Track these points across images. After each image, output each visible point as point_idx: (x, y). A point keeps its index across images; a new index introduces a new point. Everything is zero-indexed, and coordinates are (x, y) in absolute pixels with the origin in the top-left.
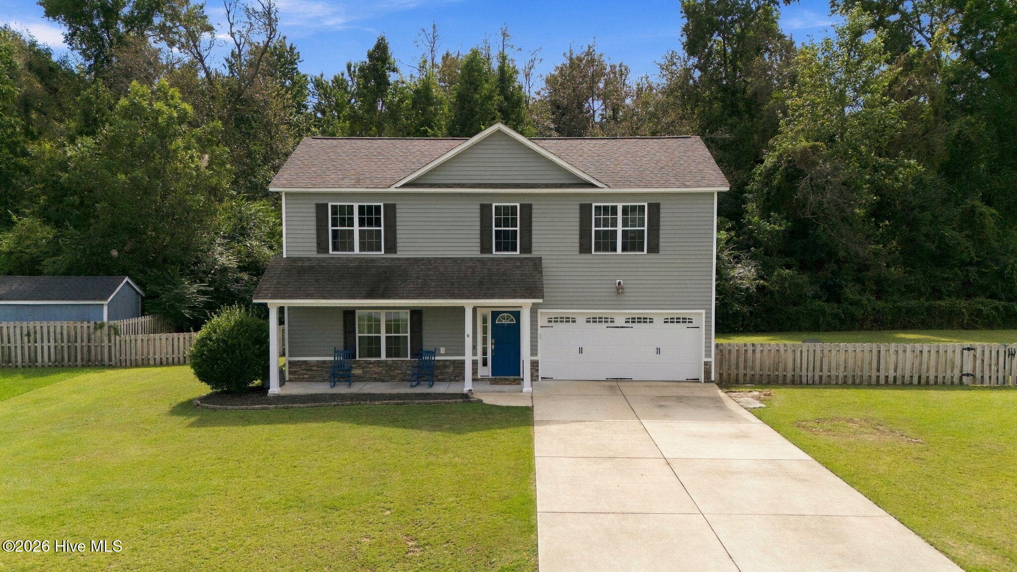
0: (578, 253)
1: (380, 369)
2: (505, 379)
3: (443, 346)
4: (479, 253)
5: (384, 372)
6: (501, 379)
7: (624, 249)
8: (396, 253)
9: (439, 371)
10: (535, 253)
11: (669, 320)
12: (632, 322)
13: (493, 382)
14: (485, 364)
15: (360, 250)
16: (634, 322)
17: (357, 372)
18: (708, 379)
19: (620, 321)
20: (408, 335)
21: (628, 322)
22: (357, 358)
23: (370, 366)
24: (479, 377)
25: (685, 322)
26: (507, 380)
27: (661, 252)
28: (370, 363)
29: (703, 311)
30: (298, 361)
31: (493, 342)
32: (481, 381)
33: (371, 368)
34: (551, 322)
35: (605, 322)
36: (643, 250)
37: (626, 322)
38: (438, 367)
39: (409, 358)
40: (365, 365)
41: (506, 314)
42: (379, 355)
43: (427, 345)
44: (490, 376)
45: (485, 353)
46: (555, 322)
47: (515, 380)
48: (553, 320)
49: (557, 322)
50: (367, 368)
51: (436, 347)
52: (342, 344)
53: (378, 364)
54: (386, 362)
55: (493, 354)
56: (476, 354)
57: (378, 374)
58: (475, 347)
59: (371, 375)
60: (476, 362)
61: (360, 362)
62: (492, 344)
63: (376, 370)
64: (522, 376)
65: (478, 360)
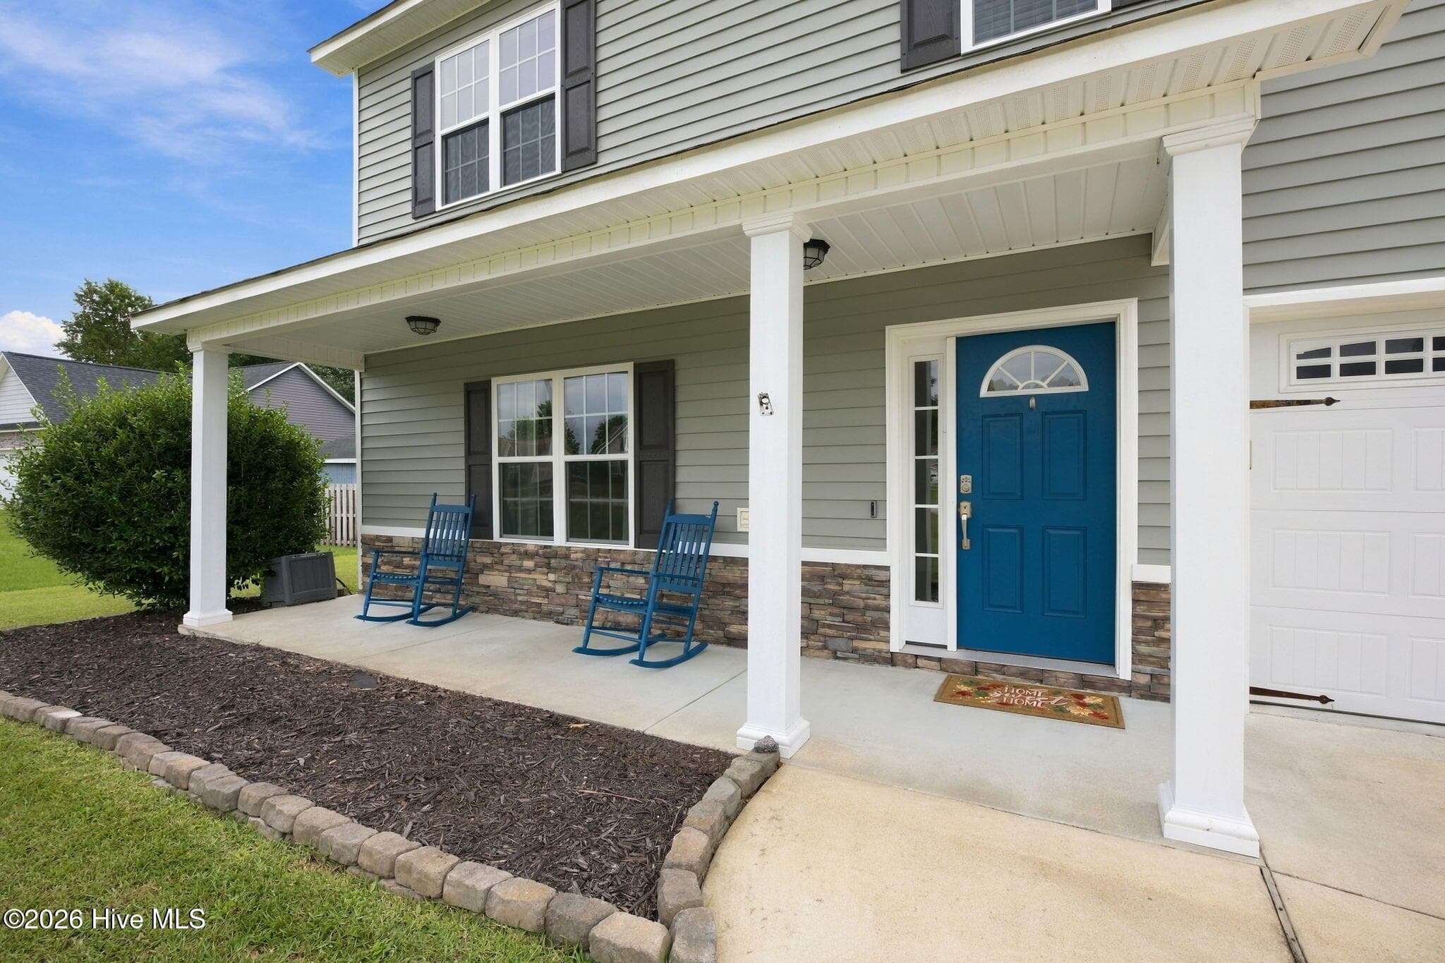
1: (552, 577)
2: (1024, 674)
5: (560, 589)
6: (1001, 669)
9: (729, 603)
13: (960, 685)
14: (927, 588)
17: (496, 580)
20: (629, 456)
22: (496, 537)
23: (529, 564)
24: (896, 645)
26: (1040, 677)
28: (527, 555)
30: (378, 538)
31: (967, 485)
32: (906, 665)
33: (529, 571)
34: (1322, 372)
39: (631, 546)
40: (515, 560)
41: (1034, 350)
42: (548, 531)
43: (691, 497)
44: (952, 642)
46: (1349, 370)
47: (1084, 681)
48: (1336, 361)
49: (1367, 369)
50: (520, 569)
51: (716, 504)
52: (461, 490)
53: (548, 558)
54: (566, 554)
55: (966, 543)
56: (880, 542)
57: (547, 592)
58: (875, 509)
59: (529, 593)
60: (881, 576)
61: (503, 550)
62: (960, 498)
63: (545, 579)
64: (1124, 668)
65: (887, 568)
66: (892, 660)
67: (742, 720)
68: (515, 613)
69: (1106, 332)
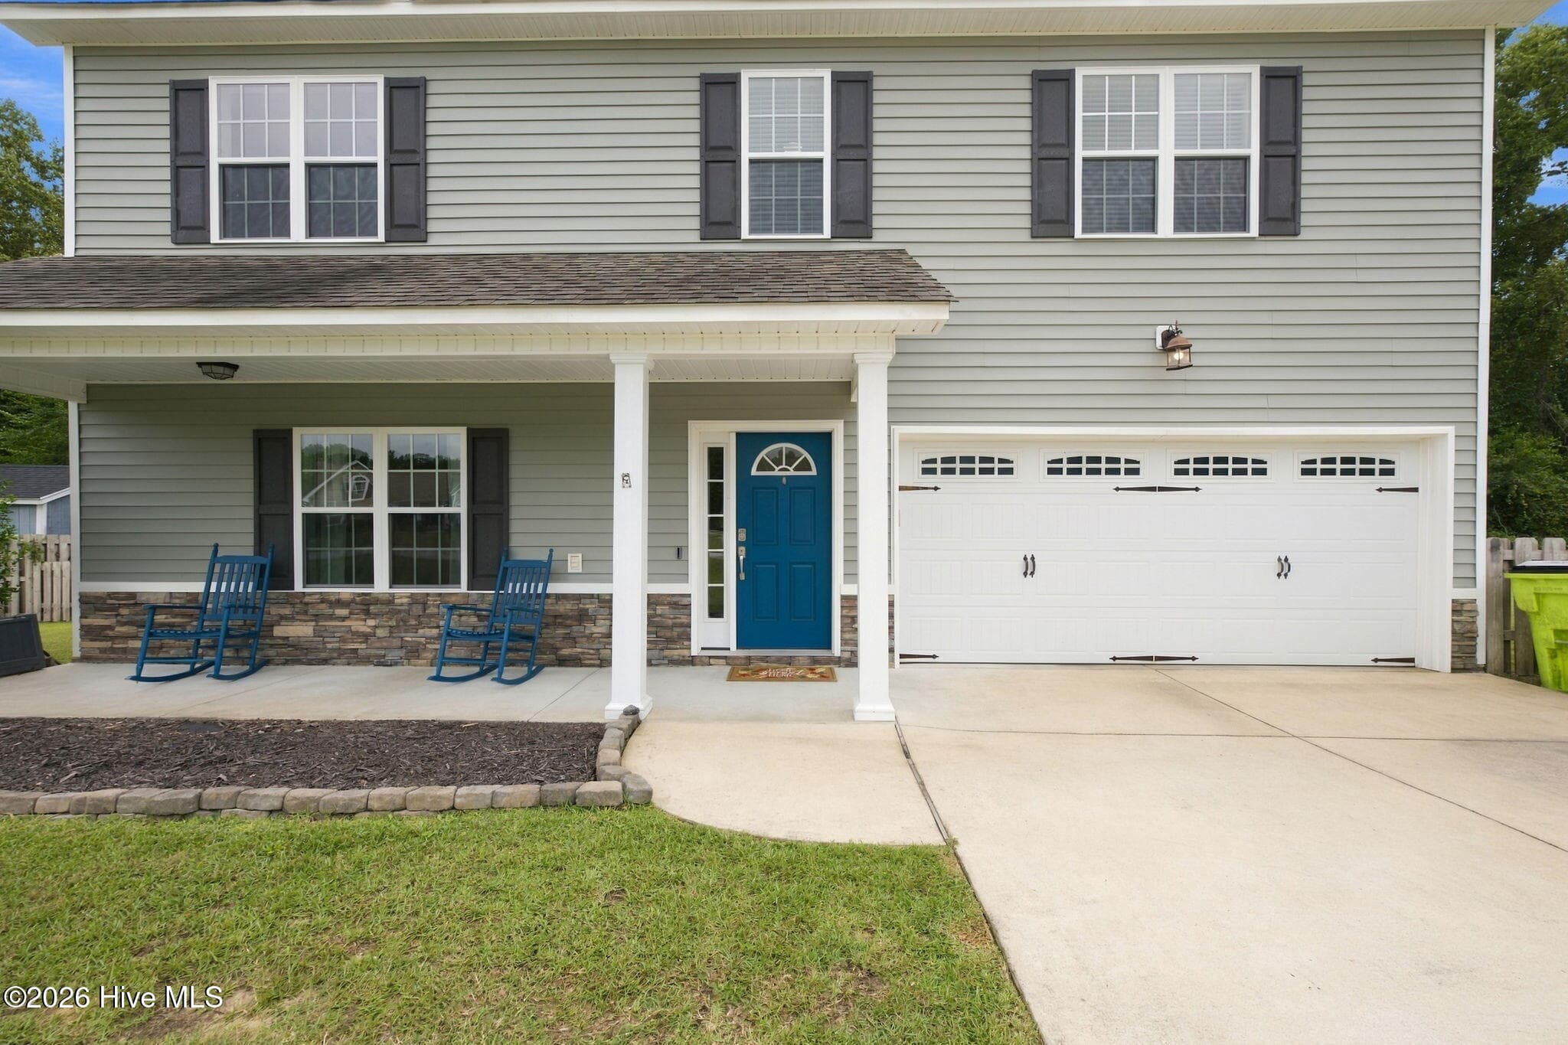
0: (1026, 236)
1: (371, 622)
2: (779, 660)
3: (575, 548)
4: (695, 237)
5: (382, 633)
6: (764, 659)
7: (1182, 222)
8: (423, 240)
9: (561, 631)
10: (883, 238)
11: (1319, 466)
12: (1197, 472)
13: (741, 671)
14: (716, 610)
15: (311, 232)
16: (1205, 472)
17: (301, 630)
18: (1463, 661)
19: (1157, 470)
20: (460, 508)
21: (1185, 472)
22: (299, 586)
23: (344, 612)
24: (695, 651)
25: (1371, 472)
26: (790, 661)
27: (1305, 234)
28: (339, 603)
29: (1450, 430)
30: (111, 595)
31: (743, 537)
32: (703, 664)
33: (343, 619)
34: (933, 471)
35: (1109, 472)
36: (1244, 227)
37: (1178, 472)
38: (558, 620)
39: (463, 588)
40: (324, 609)
41: (785, 446)
42: (368, 578)
43: (525, 545)
44: (733, 646)
45: (716, 569)
46: (945, 471)
47: (815, 661)
48: (939, 466)
49: (952, 471)
50: (331, 617)
51: (551, 551)
52: (250, 540)
53: (366, 606)
54: (390, 600)
55: (743, 577)
56: (684, 577)
57: (366, 637)
58: (680, 552)
59: (343, 640)
60: (685, 601)
61: (307, 599)
62: (739, 544)
63: (359, 625)
64: (837, 649)
65: (689, 595)
66: (692, 661)
67: (608, 700)
68: (325, 662)
69: (827, 437)
